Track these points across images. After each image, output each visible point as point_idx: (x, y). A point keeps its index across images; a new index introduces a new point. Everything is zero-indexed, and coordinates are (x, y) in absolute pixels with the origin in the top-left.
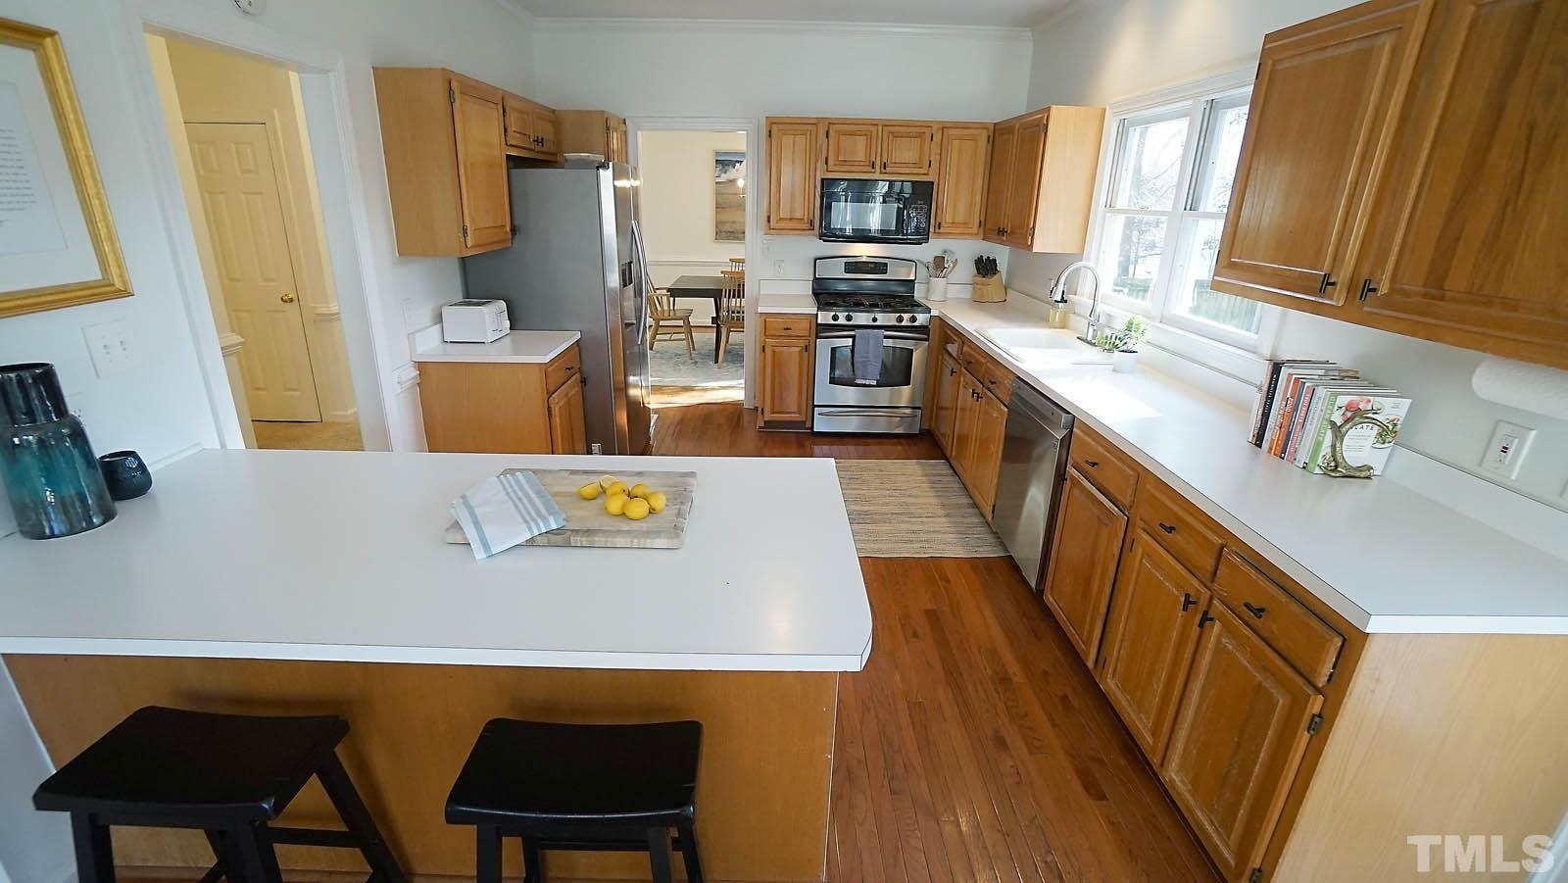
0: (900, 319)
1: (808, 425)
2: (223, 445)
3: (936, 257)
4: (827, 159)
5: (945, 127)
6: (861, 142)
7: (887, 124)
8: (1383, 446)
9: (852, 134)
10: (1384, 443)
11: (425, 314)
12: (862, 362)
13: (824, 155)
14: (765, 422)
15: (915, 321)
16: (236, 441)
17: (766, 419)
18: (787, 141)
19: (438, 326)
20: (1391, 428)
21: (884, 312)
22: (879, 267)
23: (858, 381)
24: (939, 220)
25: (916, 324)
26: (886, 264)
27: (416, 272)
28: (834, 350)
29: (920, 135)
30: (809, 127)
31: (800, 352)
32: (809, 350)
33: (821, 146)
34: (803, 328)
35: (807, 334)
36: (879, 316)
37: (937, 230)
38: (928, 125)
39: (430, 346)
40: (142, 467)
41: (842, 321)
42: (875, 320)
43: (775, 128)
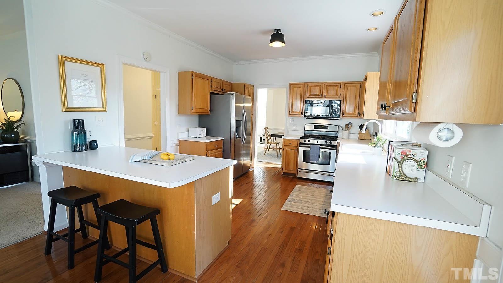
0: (326, 142)
1: (296, 175)
2: (120, 146)
3: (346, 125)
4: (307, 94)
5: (345, 83)
6: (317, 89)
7: (326, 83)
8: (421, 170)
9: (315, 87)
10: (421, 169)
11: (185, 129)
12: (312, 155)
13: (306, 93)
14: (283, 173)
15: (331, 143)
16: (123, 144)
17: (283, 172)
18: (295, 89)
19: (188, 132)
20: (422, 162)
21: (321, 140)
22: (326, 127)
23: (311, 161)
24: (344, 112)
25: (332, 144)
26: (328, 126)
27: (183, 119)
28: (304, 151)
29: (336, 86)
30: (302, 85)
31: (294, 151)
32: (297, 150)
33: (305, 90)
34: (295, 144)
35: (297, 146)
36: (319, 141)
37: (343, 115)
38: (339, 83)
39: (184, 136)
40: (97, 144)
41: (307, 142)
42: (318, 142)
43: (292, 86)
